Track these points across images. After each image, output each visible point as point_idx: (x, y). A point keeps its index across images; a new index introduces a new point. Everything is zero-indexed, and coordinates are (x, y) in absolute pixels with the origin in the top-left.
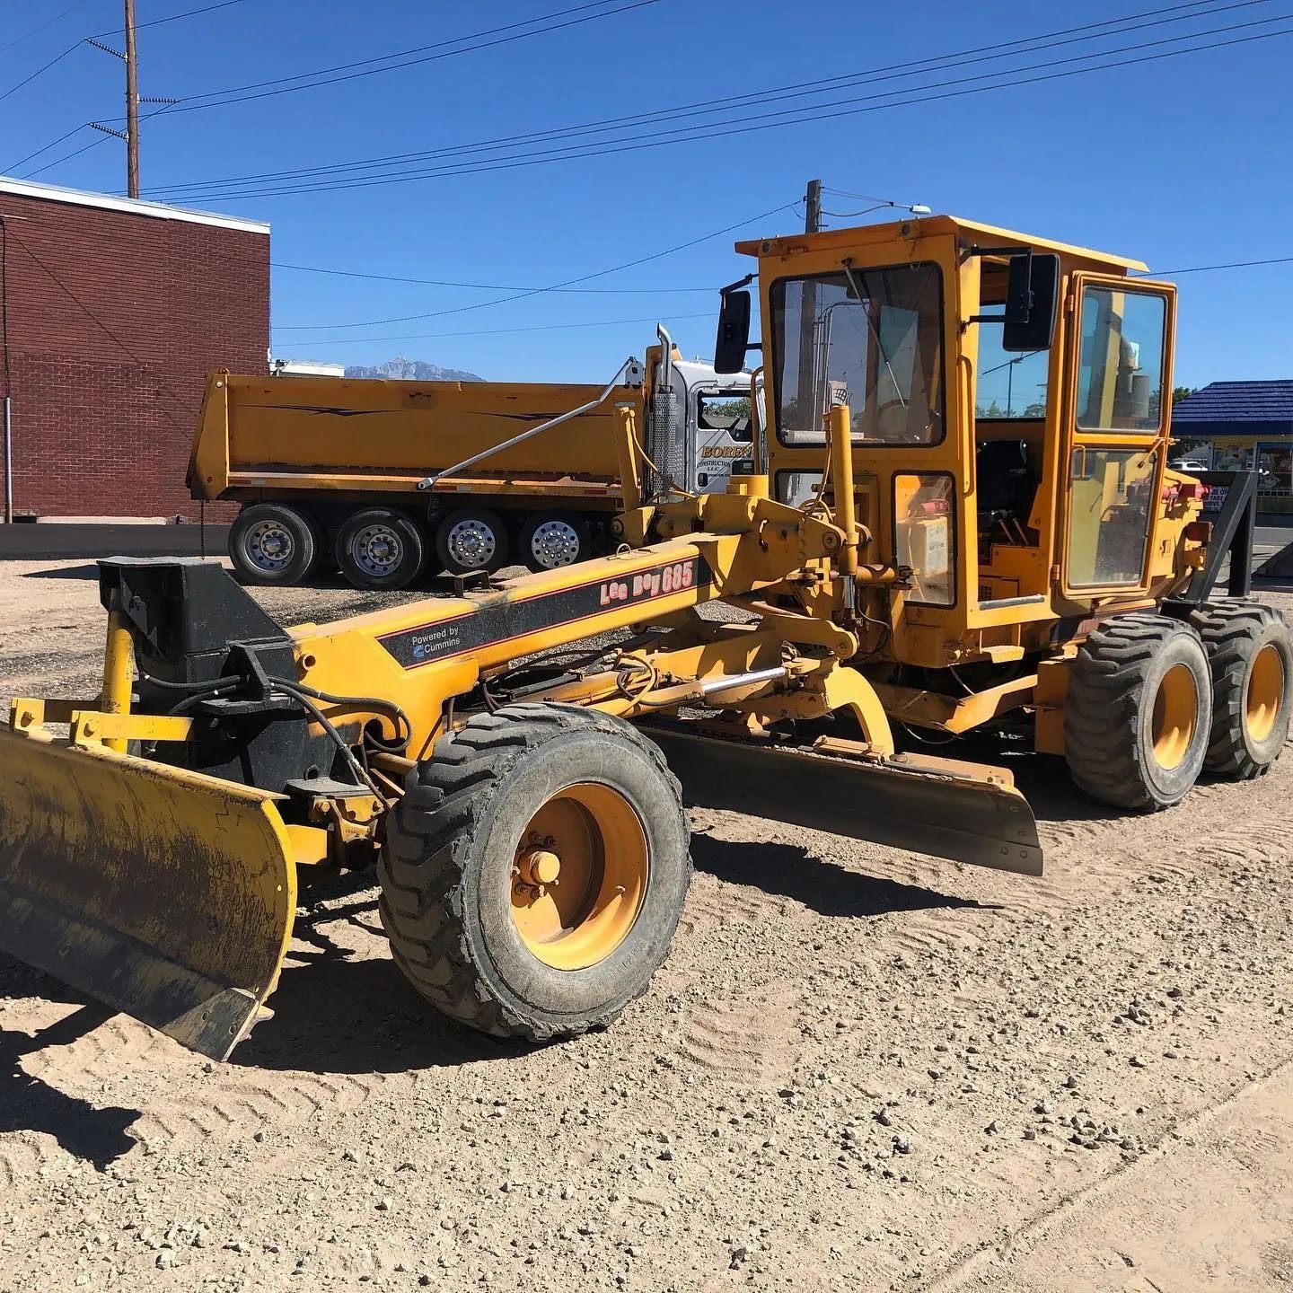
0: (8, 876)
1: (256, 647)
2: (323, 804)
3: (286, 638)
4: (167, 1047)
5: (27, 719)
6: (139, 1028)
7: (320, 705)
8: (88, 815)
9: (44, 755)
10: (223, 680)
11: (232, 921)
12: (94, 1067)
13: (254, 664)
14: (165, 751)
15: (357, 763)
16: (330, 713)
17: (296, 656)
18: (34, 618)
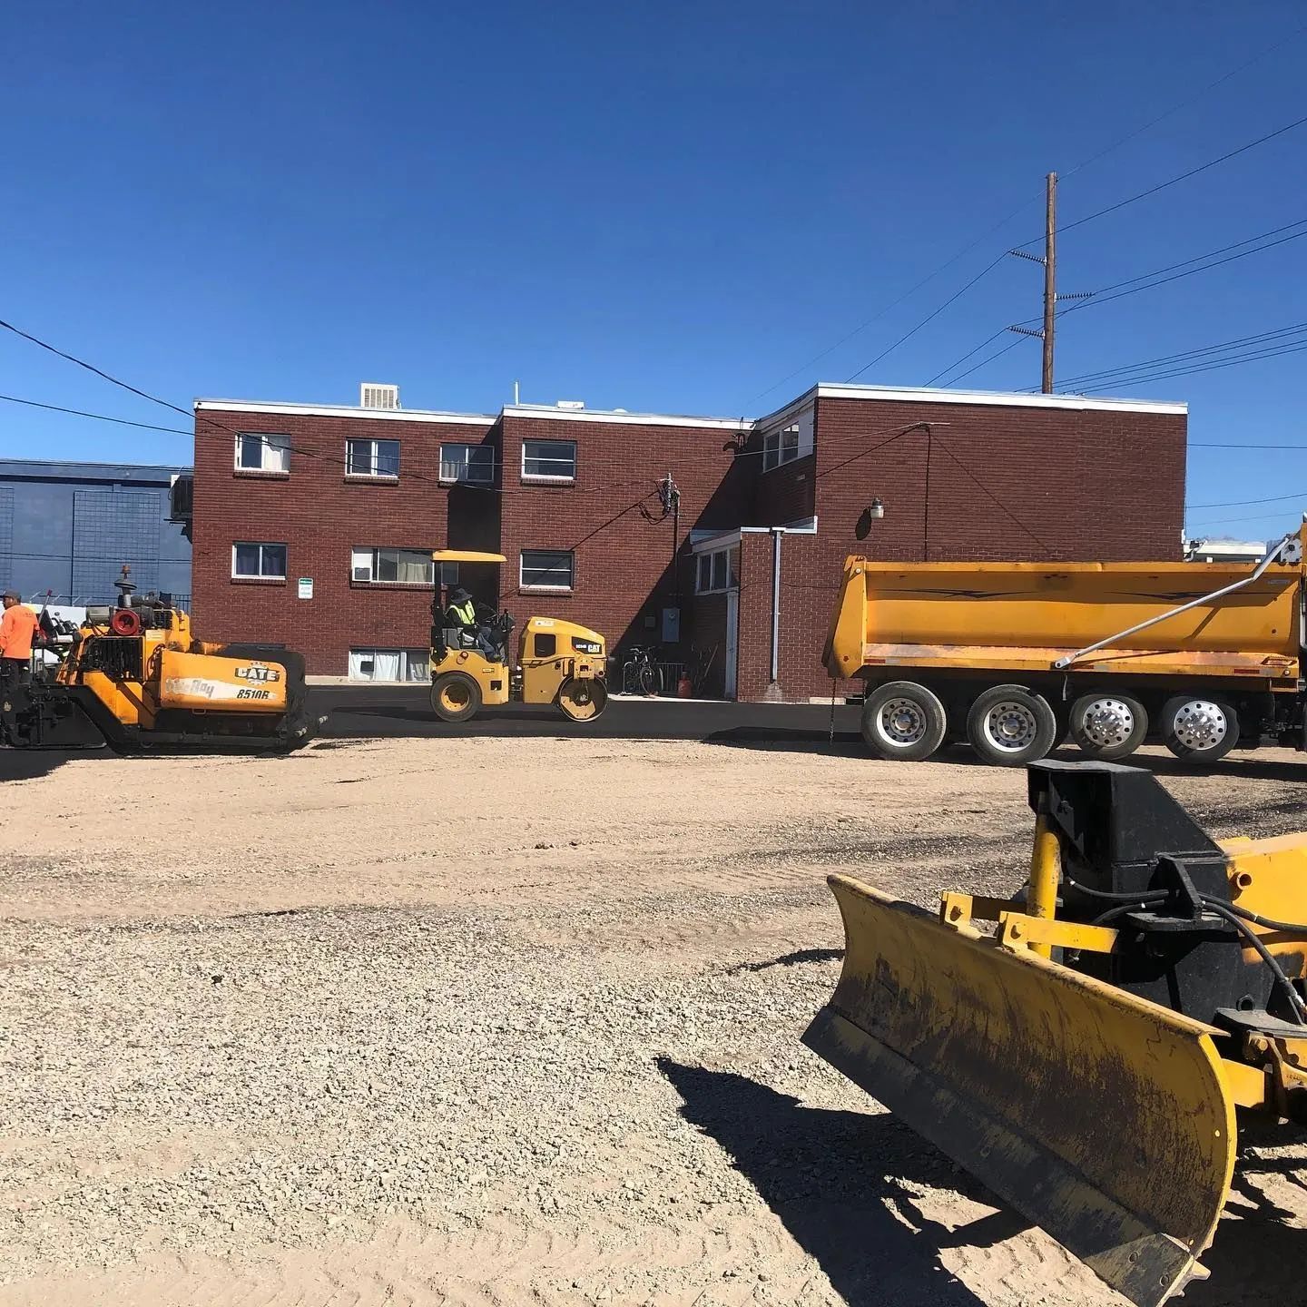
0: (933, 1065)
1: (1185, 860)
2: (1262, 1042)
3: (1219, 852)
4: (1086, 1277)
5: (956, 914)
6: (1054, 1248)
7: (1256, 930)
8: (1012, 1016)
9: (973, 952)
10: (1150, 893)
11: (1162, 1159)
12: (1010, 1279)
13: (1184, 879)
14: (1087, 961)
15: (1301, 1000)
16: (1267, 939)
17: (1230, 873)
18: (946, 800)
